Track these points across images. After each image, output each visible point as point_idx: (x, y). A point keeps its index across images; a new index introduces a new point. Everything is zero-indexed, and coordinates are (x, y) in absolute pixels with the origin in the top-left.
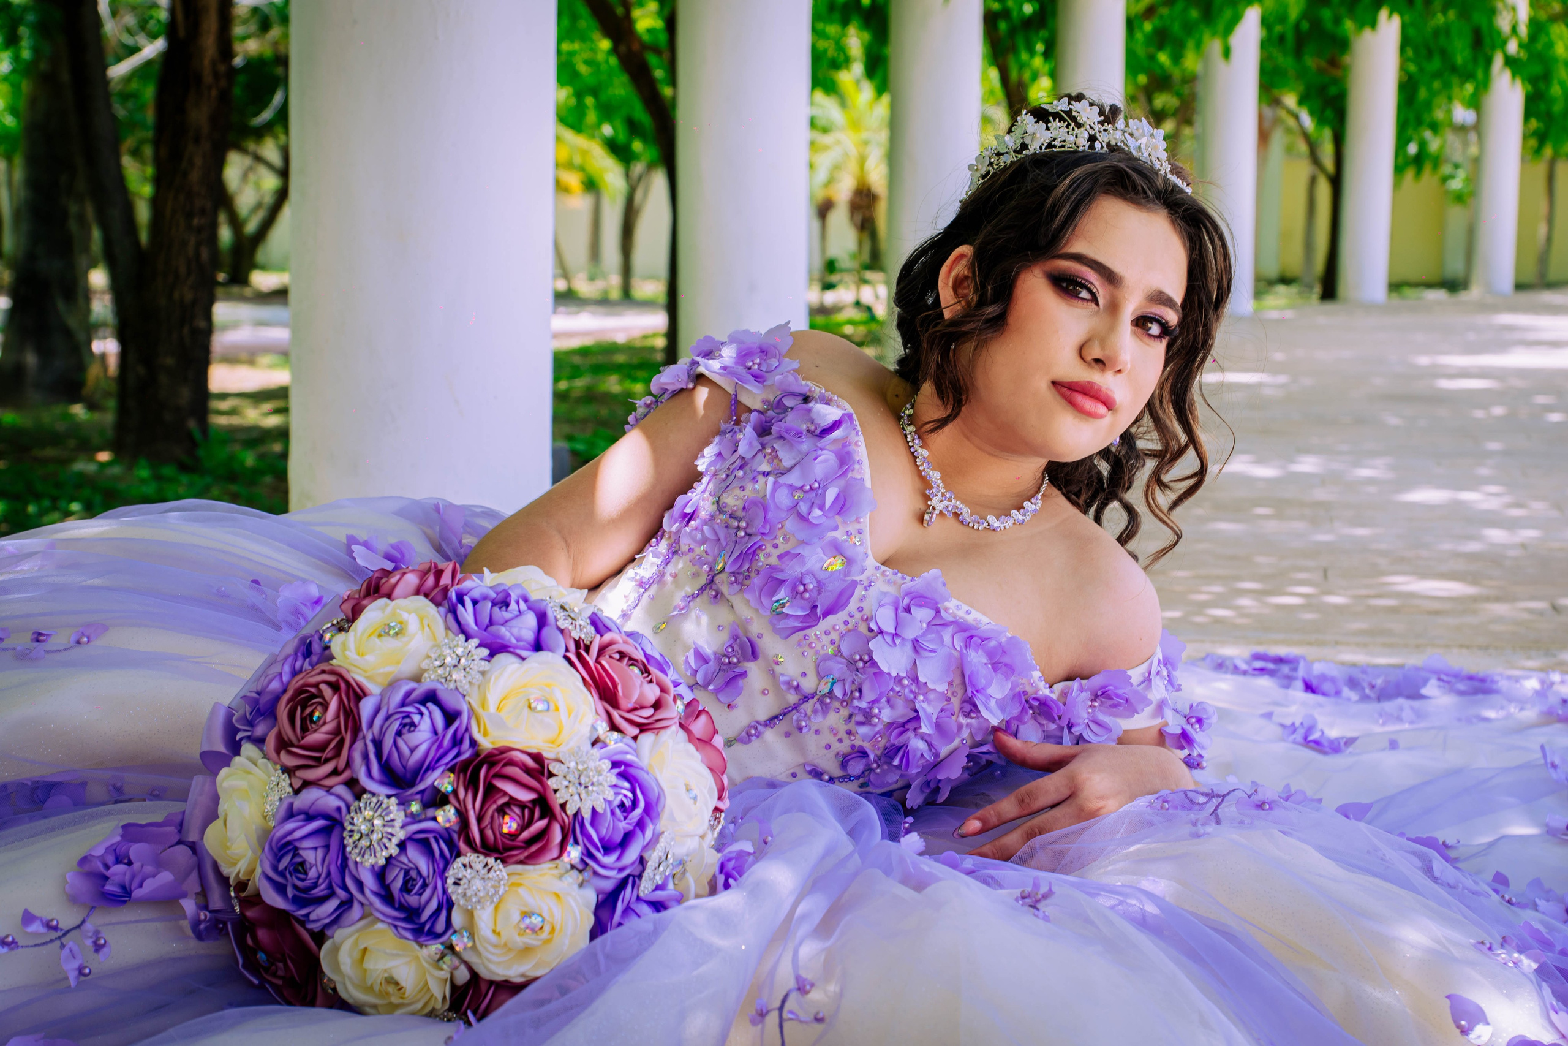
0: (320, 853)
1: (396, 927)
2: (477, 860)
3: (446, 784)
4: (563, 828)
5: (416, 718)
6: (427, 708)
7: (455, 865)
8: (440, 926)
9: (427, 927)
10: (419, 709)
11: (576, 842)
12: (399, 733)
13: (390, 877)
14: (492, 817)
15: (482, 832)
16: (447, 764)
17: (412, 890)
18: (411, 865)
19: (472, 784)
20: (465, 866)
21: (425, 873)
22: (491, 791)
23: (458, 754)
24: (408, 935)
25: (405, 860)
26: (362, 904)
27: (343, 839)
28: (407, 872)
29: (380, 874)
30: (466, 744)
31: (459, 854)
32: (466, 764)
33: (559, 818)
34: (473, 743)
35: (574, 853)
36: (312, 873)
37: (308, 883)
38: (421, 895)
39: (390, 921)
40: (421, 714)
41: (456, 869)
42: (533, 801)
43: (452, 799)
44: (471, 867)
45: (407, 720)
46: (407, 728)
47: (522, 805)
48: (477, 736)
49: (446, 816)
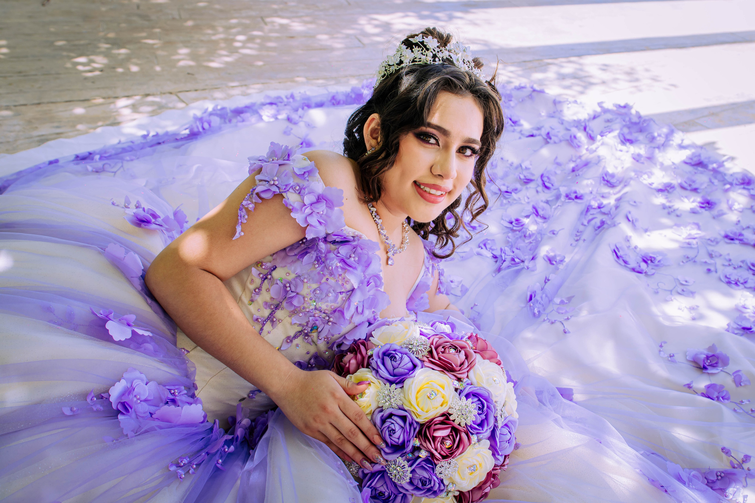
0: (385, 486)
1: (427, 496)
2: (444, 463)
3: (417, 442)
4: (465, 432)
5: (392, 426)
6: (393, 420)
7: (437, 469)
8: (442, 487)
9: (438, 491)
10: (390, 422)
11: (472, 434)
12: (390, 435)
13: (416, 483)
14: (441, 447)
15: (440, 453)
16: (413, 436)
17: (426, 483)
18: (421, 477)
19: (426, 438)
20: (440, 467)
21: (428, 477)
22: (434, 438)
23: (415, 429)
24: (433, 496)
25: (418, 476)
26: (410, 494)
27: (389, 477)
28: (420, 479)
29: (411, 483)
30: (415, 425)
31: (436, 465)
32: (420, 432)
33: (463, 430)
34: (417, 423)
35: (474, 438)
36: (386, 494)
37: (386, 497)
38: (430, 483)
39: (423, 495)
40: (392, 423)
41: (438, 470)
42: (451, 432)
43: (421, 447)
44: (443, 466)
45: (390, 429)
46: (392, 432)
47: (448, 436)
48: (417, 420)
49: (423, 454)
